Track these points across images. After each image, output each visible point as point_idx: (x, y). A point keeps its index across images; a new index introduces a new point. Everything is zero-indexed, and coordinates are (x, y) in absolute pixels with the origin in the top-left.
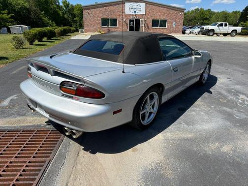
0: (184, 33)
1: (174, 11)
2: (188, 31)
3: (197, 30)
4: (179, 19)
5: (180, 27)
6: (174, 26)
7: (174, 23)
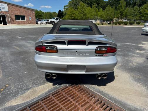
0: (37, 23)
1: (28, 11)
2: (39, 22)
3: (45, 22)
4: (33, 15)
5: (34, 20)
6: (30, 19)
7: (30, 18)
